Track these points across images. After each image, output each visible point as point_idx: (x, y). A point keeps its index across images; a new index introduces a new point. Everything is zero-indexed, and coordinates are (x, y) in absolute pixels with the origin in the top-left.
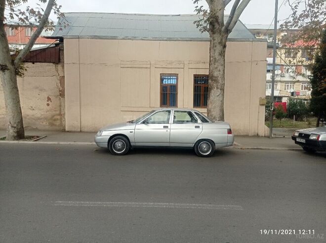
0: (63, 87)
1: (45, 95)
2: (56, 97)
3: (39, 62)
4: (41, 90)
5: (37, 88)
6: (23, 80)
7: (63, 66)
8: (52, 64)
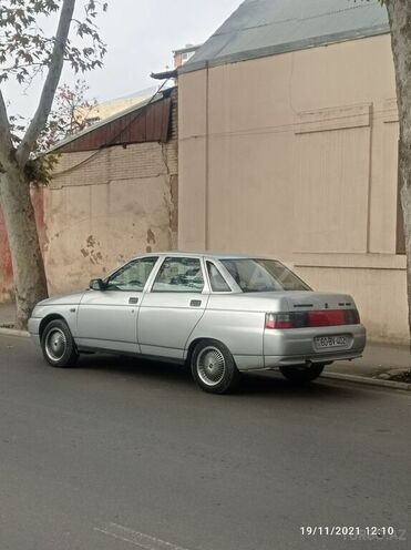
0: (176, 204)
1: (143, 225)
2: (163, 230)
3: (136, 142)
4: (137, 214)
5: (129, 208)
6: (109, 192)
7: (176, 148)
8: (156, 145)
